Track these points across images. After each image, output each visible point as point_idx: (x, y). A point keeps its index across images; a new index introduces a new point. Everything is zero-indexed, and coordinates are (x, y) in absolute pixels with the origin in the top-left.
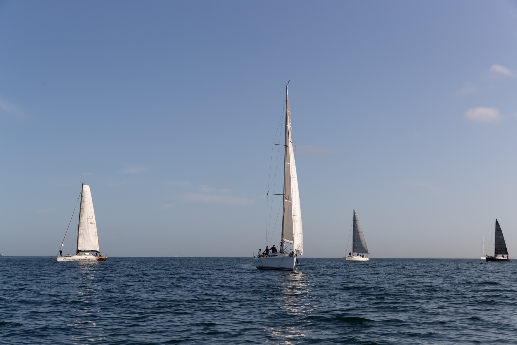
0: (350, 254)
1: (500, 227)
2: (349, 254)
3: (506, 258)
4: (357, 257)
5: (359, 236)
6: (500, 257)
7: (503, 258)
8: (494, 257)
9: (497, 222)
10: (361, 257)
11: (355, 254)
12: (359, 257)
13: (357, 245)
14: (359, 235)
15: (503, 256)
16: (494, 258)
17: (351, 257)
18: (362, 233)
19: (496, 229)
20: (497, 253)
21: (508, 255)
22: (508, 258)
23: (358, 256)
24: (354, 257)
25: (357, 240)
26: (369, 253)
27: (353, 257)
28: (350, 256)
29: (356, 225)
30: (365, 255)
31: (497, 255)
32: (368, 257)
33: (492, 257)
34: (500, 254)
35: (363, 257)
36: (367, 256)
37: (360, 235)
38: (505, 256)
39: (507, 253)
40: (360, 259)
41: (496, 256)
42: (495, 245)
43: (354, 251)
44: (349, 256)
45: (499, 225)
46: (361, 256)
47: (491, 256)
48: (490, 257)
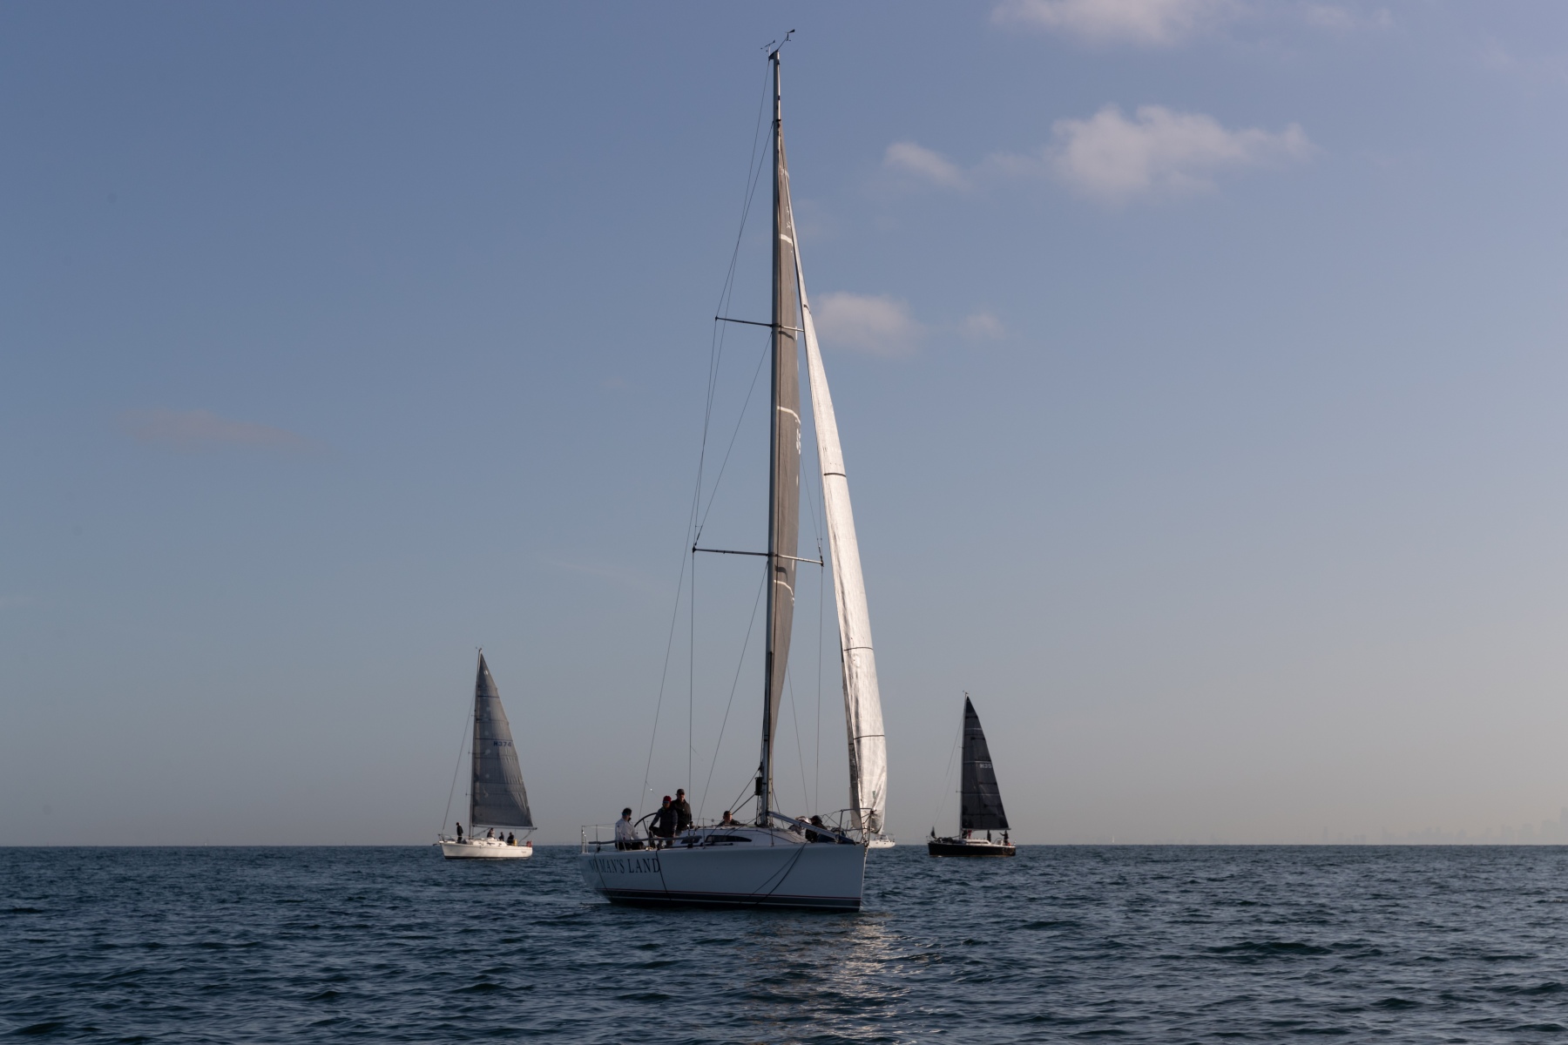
0: (460, 831)
1: (979, 726)
2: (456, 832)
3: (999, 843)
4: (485, 843)
5: (497, 757)
6: (978, 838)
7: (989, 844)
8: (958, 839)
9: (969, 708)
10: (504, 844)
11: (477, 830)
12: (495, 842)
13: (487, 795)
14: (498, 754)
15: (989, 838)
16: (960, 842)
17: (465, 842)
18: (510, 745)
19: (966, 734)
20: (968, 824)
21: (1008, 832)
22: (1006, 843)
23: (492, 840)
24: (476, 843)
25: (488, 776)
26: (534, 826)
27: (471, 843)
28: (460, 839)
29: (489, 713)
30: (519, 833)
31: (970, 832)
32: (528, 844)
33: (949, 840)
34: (981, 828)
35: (510, 841)
36: (526, 841)
37: (501, 753)
38: (997, 834)
39: (1003, 824)
40: (499, 849)
41: (965, 834)
42: (963, 793)
43: (475, 820)
44: (456, 837)
45: (976, 717)
46: (501, 838)
47: (947, 837)
48: (946, 840)
